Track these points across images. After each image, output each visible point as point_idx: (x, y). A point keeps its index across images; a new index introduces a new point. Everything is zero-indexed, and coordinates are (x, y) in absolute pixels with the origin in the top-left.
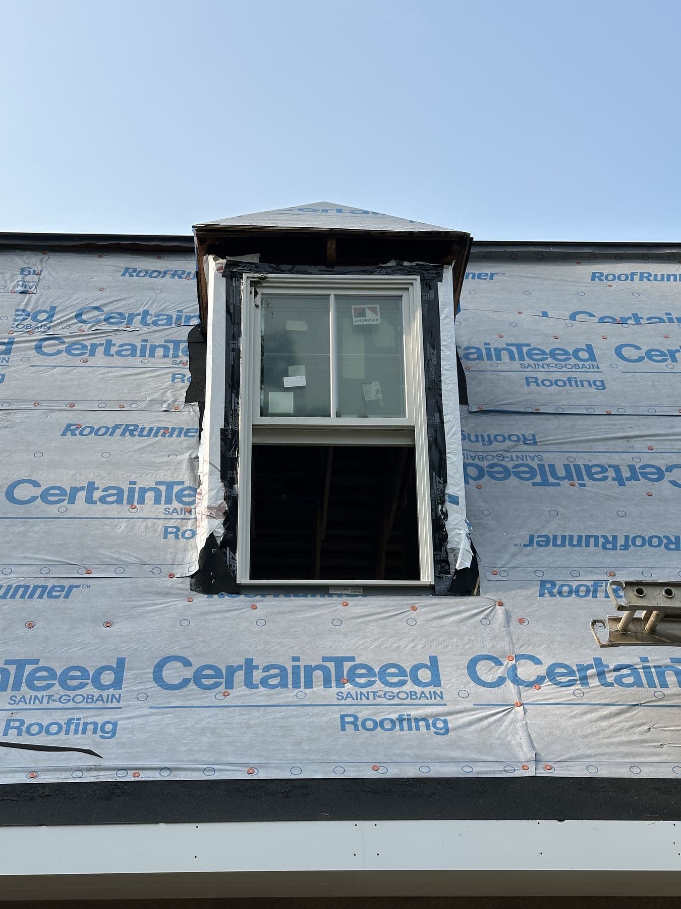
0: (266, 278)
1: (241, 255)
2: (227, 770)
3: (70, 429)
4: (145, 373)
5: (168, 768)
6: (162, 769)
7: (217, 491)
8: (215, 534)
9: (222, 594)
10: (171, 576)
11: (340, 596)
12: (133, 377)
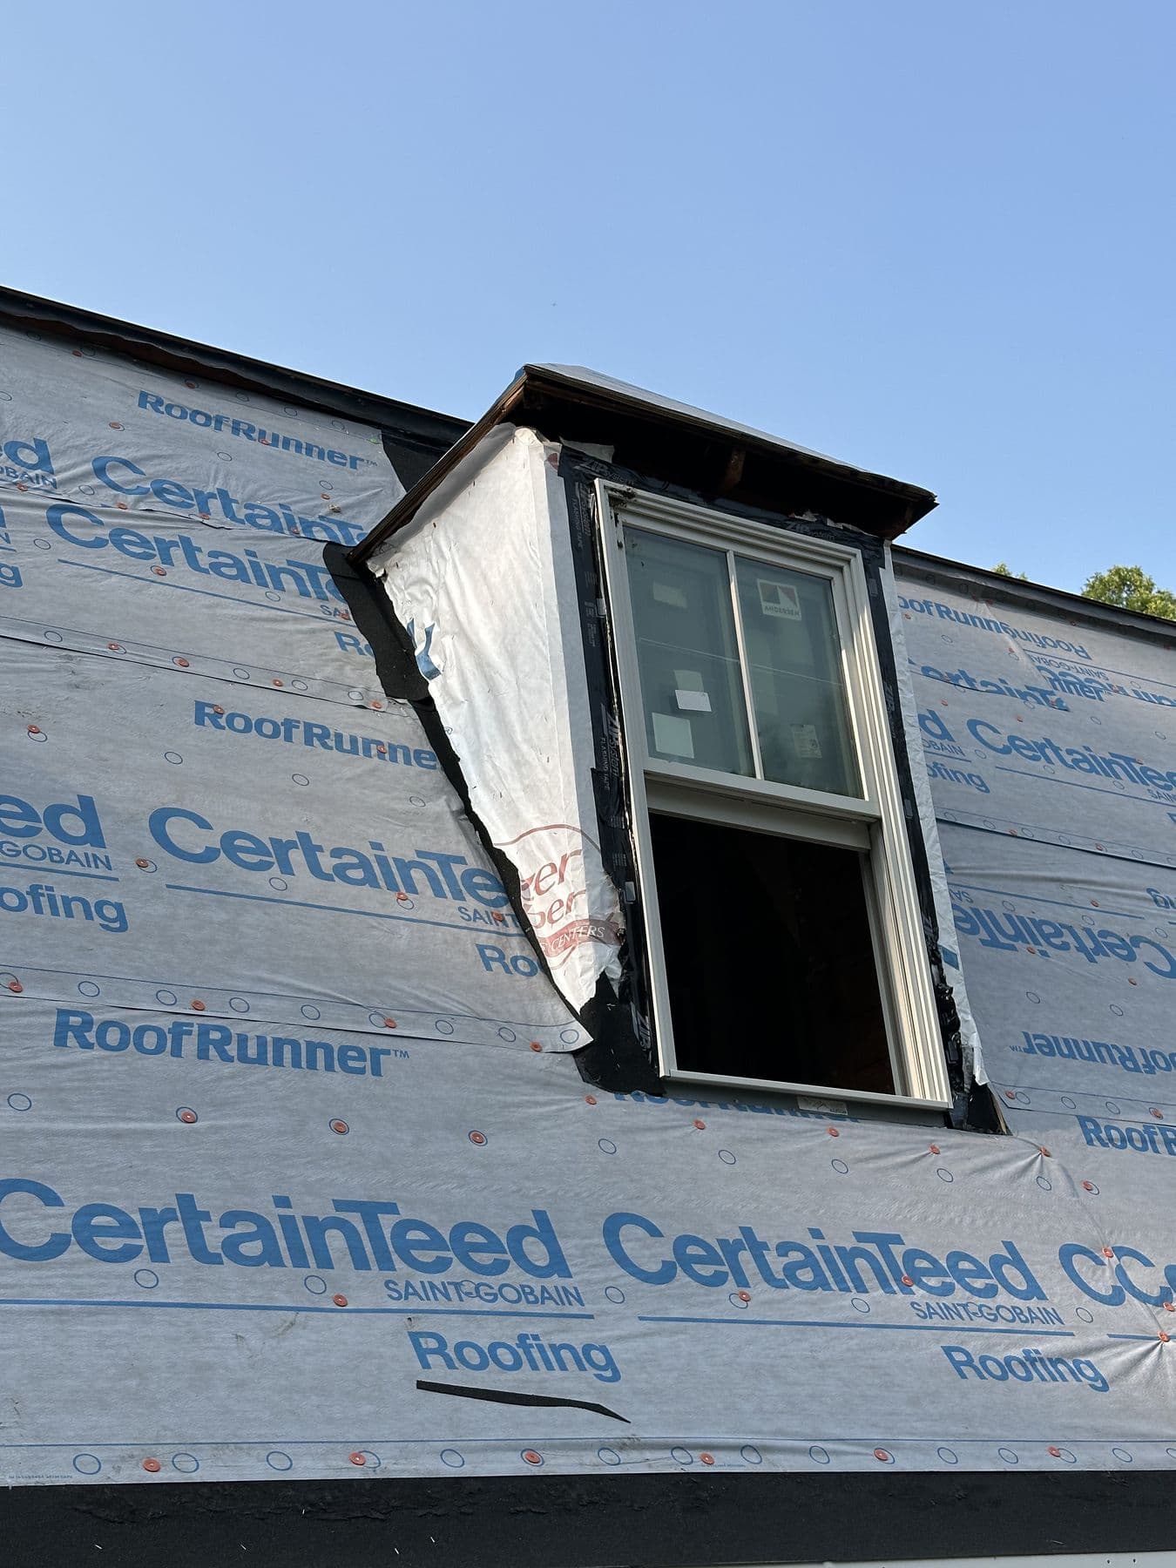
0: (632, 495)
1: (582, 442)
2: (846, 1453)
3: (204, 713)
4: (285, 620)
5: (750, 1446)
6: (743, 1448)
7: (601, 890)
8: (609, 975)
9: (638, 1094)
10: (536, 1048)
11: (819, 1115)
12: (268, 626)
